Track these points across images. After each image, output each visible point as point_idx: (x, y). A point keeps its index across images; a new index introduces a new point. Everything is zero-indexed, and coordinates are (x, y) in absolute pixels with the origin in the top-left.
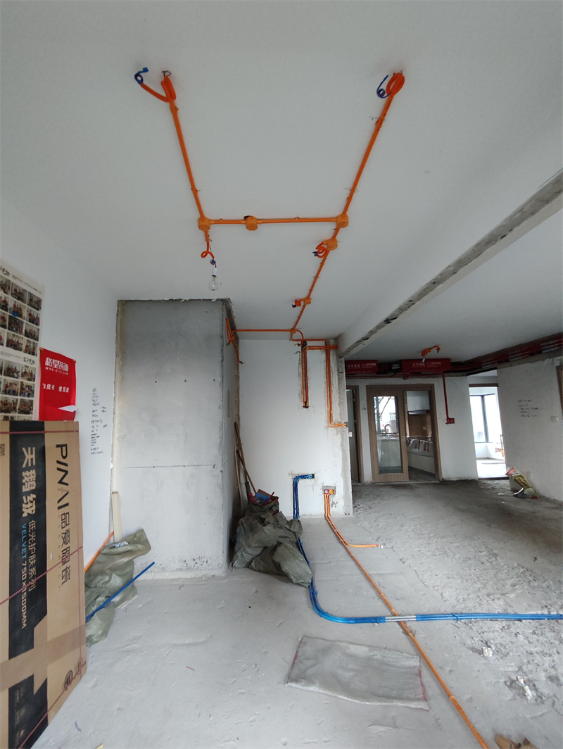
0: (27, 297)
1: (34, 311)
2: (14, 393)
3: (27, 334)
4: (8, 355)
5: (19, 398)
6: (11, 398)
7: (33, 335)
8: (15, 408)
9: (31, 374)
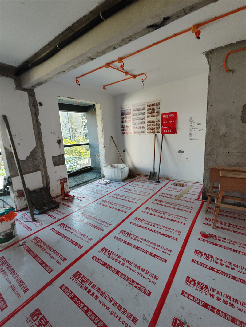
0: (156, 104)
1: (158, 106)
2: (154, 126)
3: (156, 113)
4: (152, 119)
5: (156, 126)
6: (153, 127)
7: (159, 112)
8: (155, 129)
9: (159, 121)
